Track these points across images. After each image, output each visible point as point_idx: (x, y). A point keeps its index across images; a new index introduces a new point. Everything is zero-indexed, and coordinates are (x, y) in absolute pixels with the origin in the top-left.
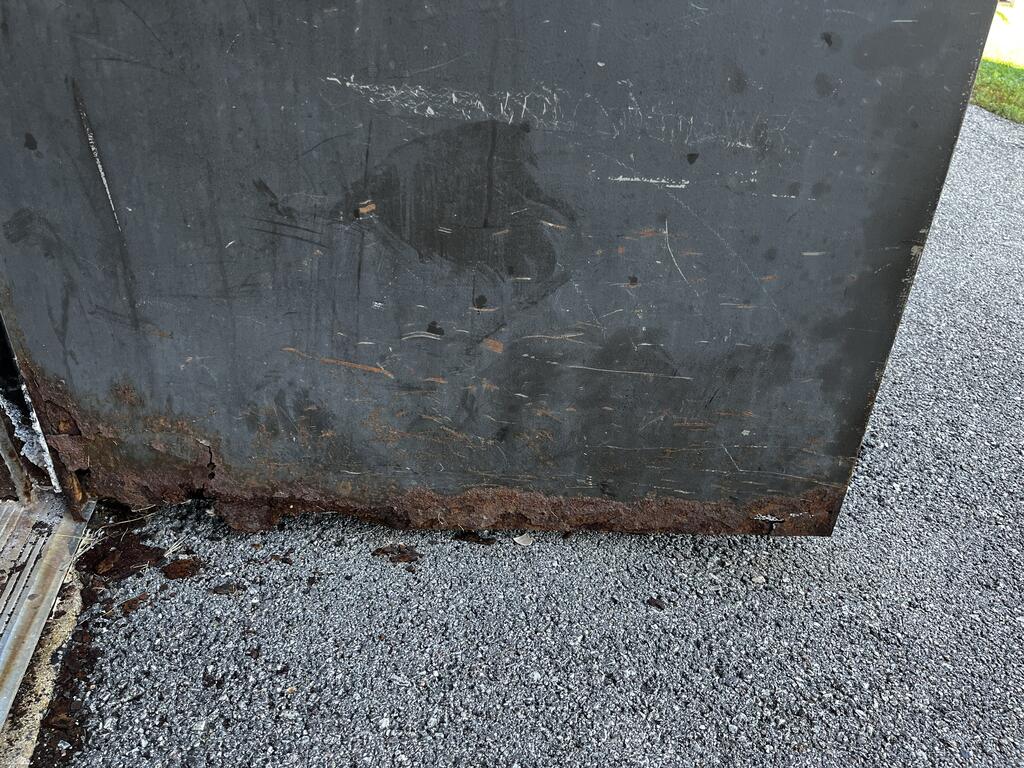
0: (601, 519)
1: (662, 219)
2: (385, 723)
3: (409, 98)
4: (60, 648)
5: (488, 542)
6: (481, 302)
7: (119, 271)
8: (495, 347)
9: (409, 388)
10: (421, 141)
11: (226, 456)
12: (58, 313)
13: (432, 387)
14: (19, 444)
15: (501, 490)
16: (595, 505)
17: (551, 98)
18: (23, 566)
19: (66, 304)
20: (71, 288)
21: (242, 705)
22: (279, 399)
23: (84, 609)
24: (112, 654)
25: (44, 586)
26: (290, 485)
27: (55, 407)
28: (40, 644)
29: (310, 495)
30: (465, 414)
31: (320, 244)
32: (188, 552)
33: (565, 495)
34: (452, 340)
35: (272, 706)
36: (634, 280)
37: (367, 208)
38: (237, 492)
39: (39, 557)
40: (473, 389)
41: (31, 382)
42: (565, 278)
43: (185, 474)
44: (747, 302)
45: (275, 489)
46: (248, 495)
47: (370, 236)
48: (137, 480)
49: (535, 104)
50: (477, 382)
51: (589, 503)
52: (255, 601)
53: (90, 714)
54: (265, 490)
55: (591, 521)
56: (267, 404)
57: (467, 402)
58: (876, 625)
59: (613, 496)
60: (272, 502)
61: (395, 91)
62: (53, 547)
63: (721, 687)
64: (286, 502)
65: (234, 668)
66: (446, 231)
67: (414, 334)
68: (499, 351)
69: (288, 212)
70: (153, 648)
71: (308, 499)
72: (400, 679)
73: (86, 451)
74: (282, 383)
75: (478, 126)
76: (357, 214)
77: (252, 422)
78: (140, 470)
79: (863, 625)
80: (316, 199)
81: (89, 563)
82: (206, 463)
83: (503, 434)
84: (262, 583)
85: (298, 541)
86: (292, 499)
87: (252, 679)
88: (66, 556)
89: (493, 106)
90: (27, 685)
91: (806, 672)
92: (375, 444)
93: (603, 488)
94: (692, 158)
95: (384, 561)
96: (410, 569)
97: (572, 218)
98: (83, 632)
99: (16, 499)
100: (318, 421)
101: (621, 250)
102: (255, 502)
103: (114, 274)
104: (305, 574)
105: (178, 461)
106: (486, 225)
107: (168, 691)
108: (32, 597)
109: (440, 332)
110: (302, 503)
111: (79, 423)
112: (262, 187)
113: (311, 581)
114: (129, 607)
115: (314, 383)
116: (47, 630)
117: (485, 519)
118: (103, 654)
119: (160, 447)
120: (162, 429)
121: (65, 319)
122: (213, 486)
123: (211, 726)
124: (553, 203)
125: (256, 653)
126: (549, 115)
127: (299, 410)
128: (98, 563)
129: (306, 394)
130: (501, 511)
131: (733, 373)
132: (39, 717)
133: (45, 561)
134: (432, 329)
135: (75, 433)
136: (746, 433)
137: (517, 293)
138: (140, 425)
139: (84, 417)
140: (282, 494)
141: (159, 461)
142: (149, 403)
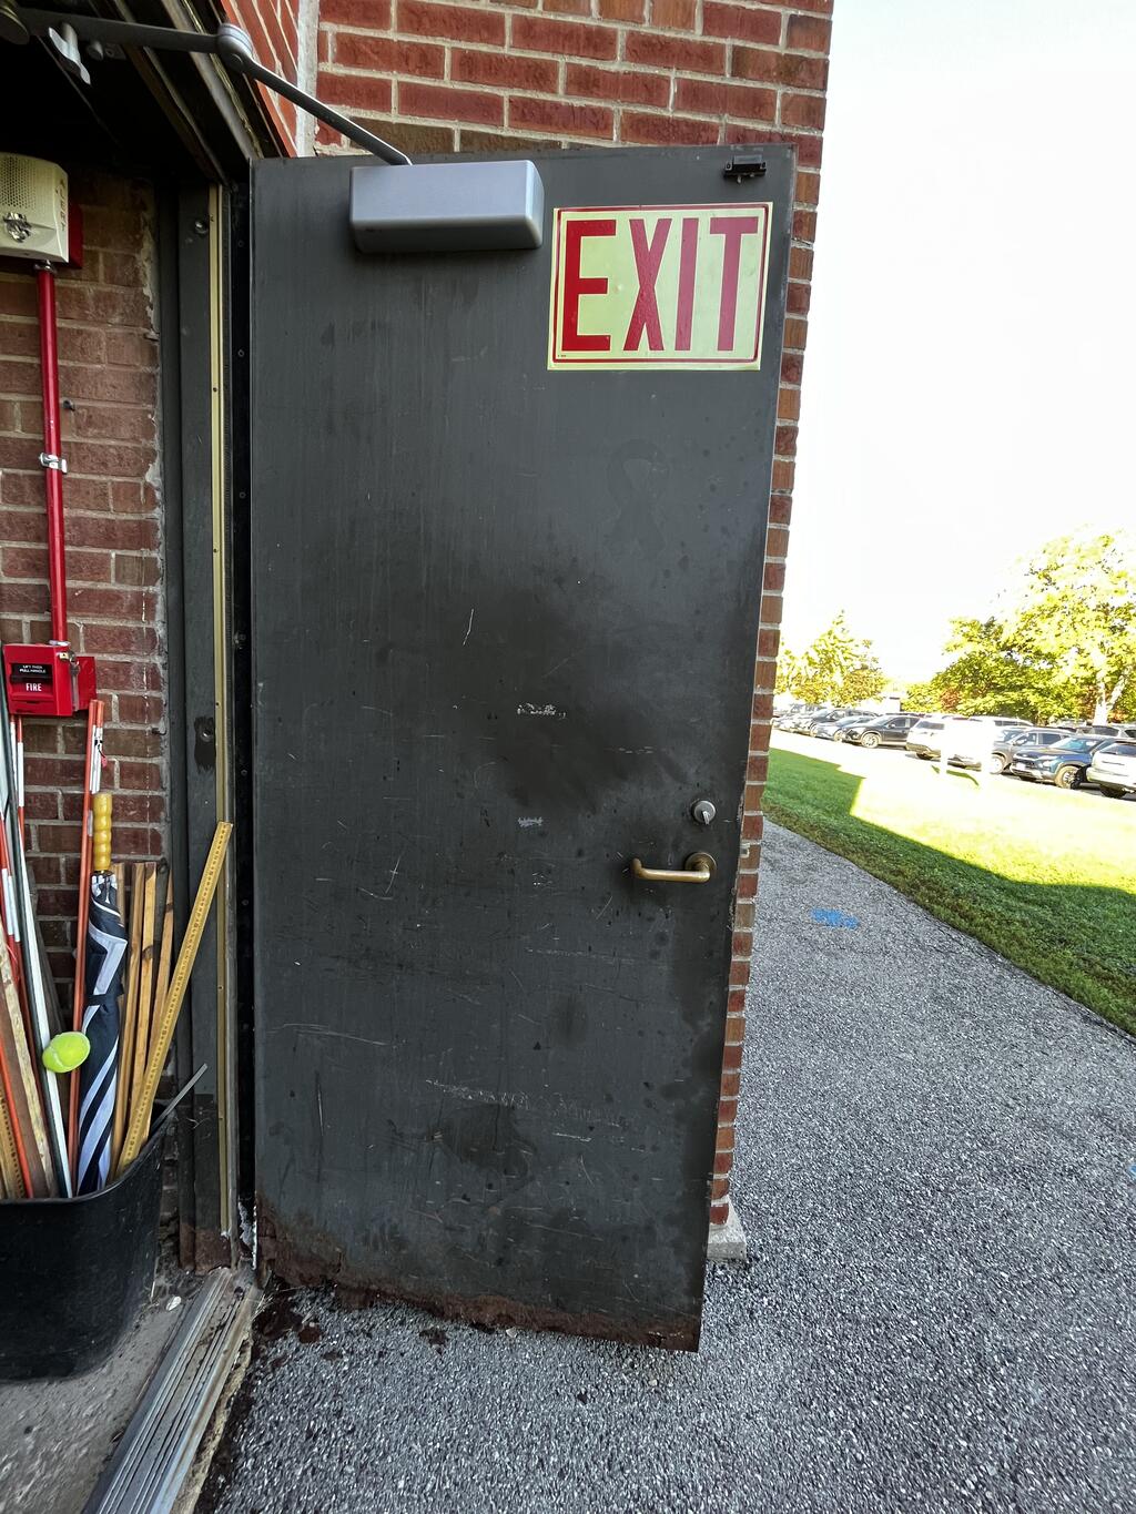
0: (557, 1324)
1: (579, 1155)
2: (401, 1484)
3: (461, 1091)
4: (233, 1396)
5: (490, 1331)
6: (490, 1186)
7: (317, 1154)
8: (497, 1211)
9: (450, 1229)
10: (465, 1109)
11: (348, 1259)
12: (283, 1172)
13: (463, 1230)
14: (241, 1231)
15: (498, 1298)
16: (553, 1314)
17: (524, 1098)
18: (225, 1325)
19: (287, 1168)
20: (292, 1160)
21: (325, 1457)
22: (382, 1229)
23: (251, 1363)
24: (260, 1404)
25: (233, 1343)
26: (380, 1281)
27: (267, 1221)
28: (223, 1392)
29: (389, 1289)
30: (479, 1248)
31: (414, 1151)
32: (316, 1320)
33: (535, 1305)
34: (474, 1205)
35: (341, 1460)
36: (568, 1183)
37: (438, 1136)
38: (350, 1282)
39: (234, 1318)
40: (484, 1233)
41: (260, 1206)
42: (532, 1179)
43: (324, 1269)
44: (627, 1200)
45: (371, 1283)
46: (356, 1285)
47: (438, 1149)
48: (298, 1268)
49: (517, 1099)
50: (487, 1229)
51: (548, 1312)
52: (346, 1368)
53: (240, 1453)
54: (365, 1283)
55: (551, 1325)
56: (375, 1230)
57: (481, 1241)
58: (719, 1433)
59: (564, 1309)
60: (368, 1291)
61: (455, 1088)
62: (243, 1310)
63: (607, 1479)
64: (376, 1293)
65: (325, 1425)
66: (474, 1150)
67: (456, 1200)
68: (499, 1213)
69: (401, 1135)
70: (283, 1402)
71: (388, 1291)
72: (417, 1447)
73: (276, 1248)
74: (385, 1219)
75: (491, 1106)
76: (433, 1138)
77: (366, 1240)
78: (301, 1263)
79: (711, 1433)
80: (414, 1131)
81: (261, 1323)
82: (336, 1263)
83: (500, 1262)
84: (352, 1353)
85: (378, 1318)
86: (379, 1291)
87: (333, 1436)
88: (249, 1317)
89: (498, 1098)
90: (210, 1426)
91: (665, 1472)
92: (429, 1260)
93: (557, 1303)
94: (591, 1128)
95: (424, 1343)
96: (439, 1351)
97: (535, 1150)
98: (247, 1384)
99: (229, 1267)
100: (400, 1243)
101: (560, 1168)
102: (358, 1291)
103: (314, 1155)
104: (378, 1348)
105: (322, 1260)
106: (494, 1149)
107: (286, 1439)
108: (225, 1352)
109: (468, 1200)
110: (384, 1294)
111: (277, 1230)
112: (391, 1123)
113: (381, 1355)
114: (277, 1364)
115: (401, 1221)
116: (228, 1381)
117: (487, 1318)
118: (255, 1403)
119: (315, 1251)
120: (318, 1240)
121: (285, 1175)
122: (339, 1277)
123: (304, 1472)
124: (526, 1142)
125: (339, 1414)
126: (524, 1104)
127: (391, 1236)
128: (265, 1325)
129: (396, 1227)
130: (498, 1312)
131: (624, 1239)
132: (212, 1453)
133: (237, 1321)
134: (464, 1198)
135: (273, 1237)
136: (636, 1276)
137: (508, 1184)
138: (307, 1236)
139: (281, 1227)
140: (374, 1287)
141: (313, 1260)
142: (315, 1224)
